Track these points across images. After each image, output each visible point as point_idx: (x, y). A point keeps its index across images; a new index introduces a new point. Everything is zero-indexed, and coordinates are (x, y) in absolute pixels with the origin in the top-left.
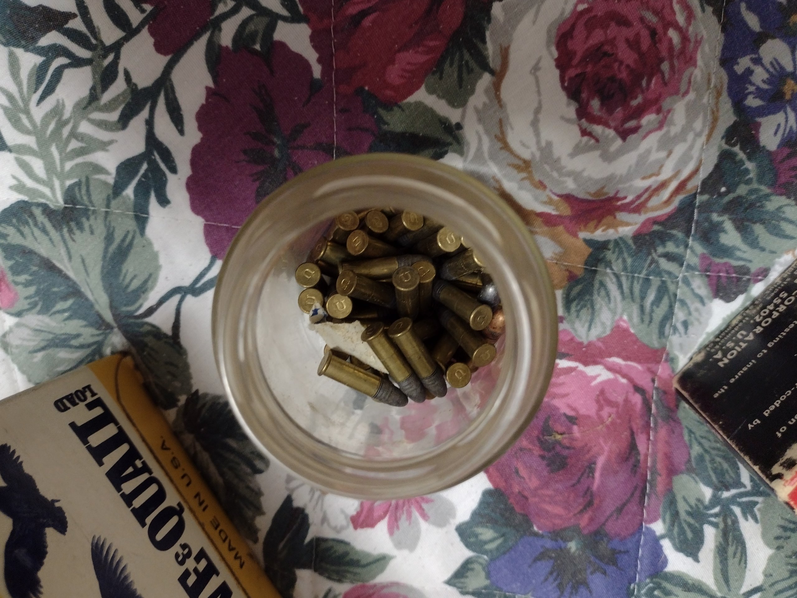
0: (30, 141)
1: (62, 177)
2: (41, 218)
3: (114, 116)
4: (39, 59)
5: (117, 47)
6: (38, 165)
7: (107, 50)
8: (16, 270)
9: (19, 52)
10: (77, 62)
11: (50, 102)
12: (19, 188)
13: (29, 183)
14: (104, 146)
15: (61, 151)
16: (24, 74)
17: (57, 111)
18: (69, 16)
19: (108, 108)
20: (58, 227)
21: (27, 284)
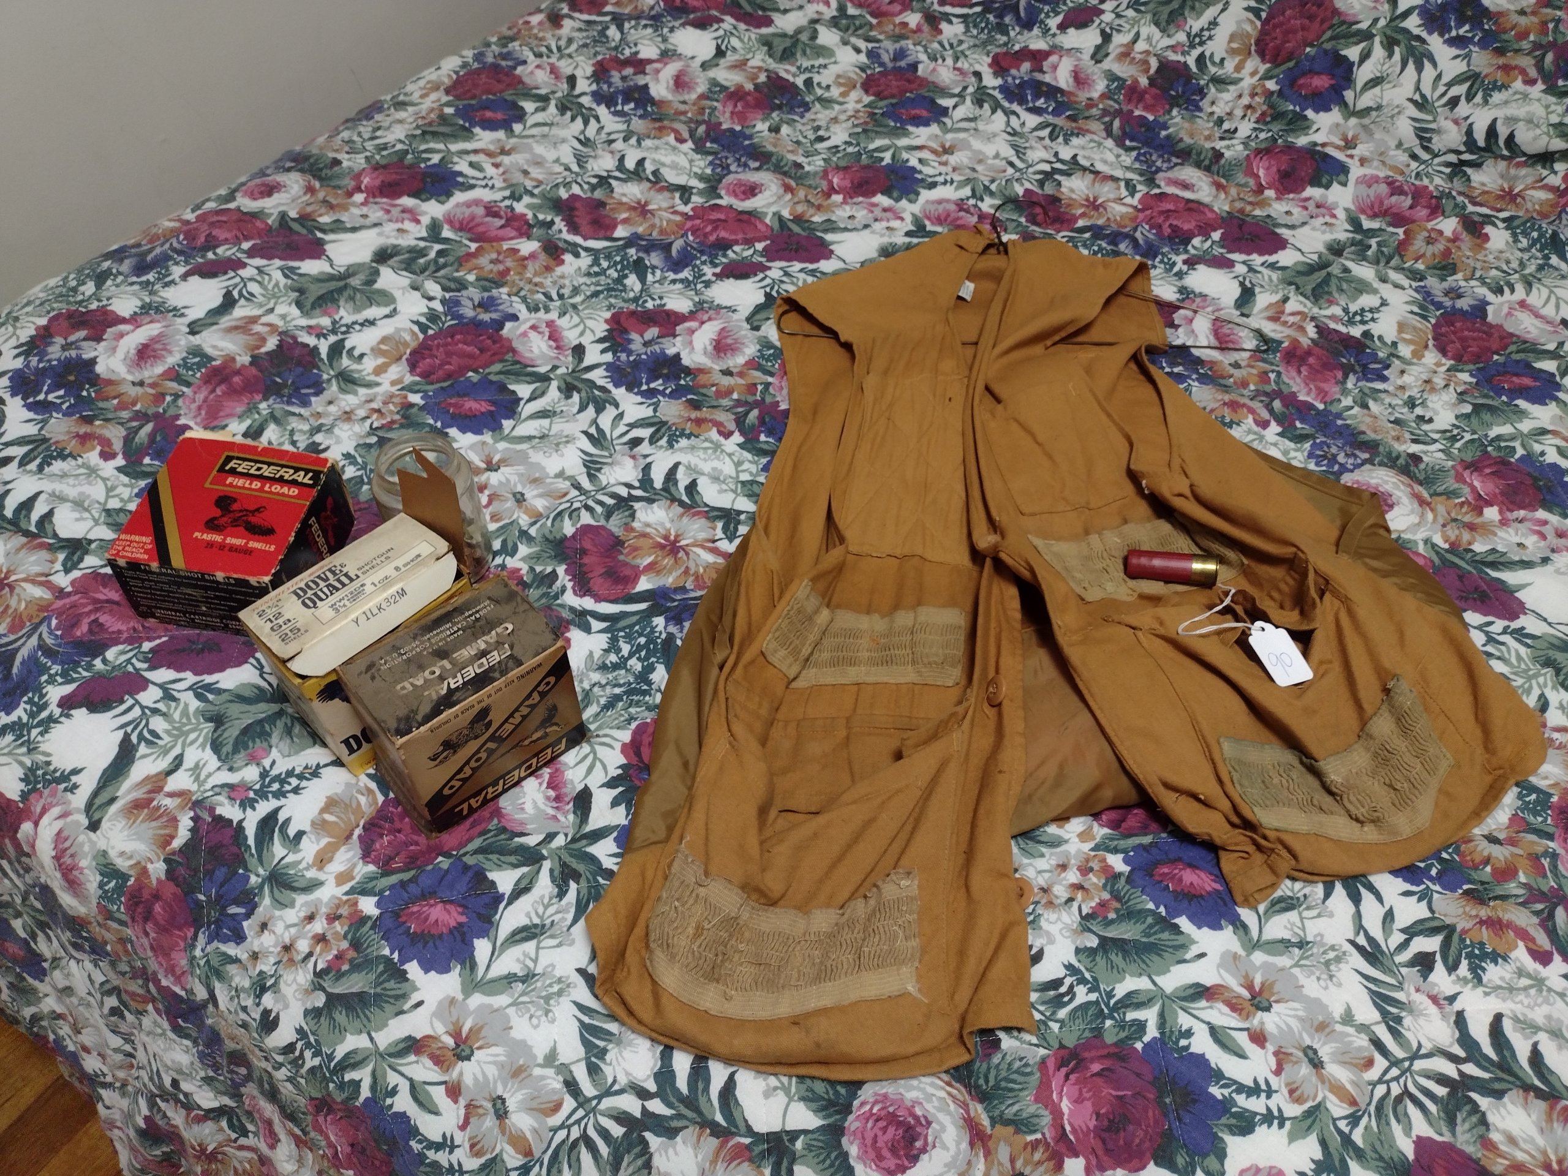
0: (180, 741)
1: (199, 724)
2: (219, 732)
3: (173, 704)
4: (143, 744)
5: (142, 708)
6: (192, 736)
7: (144, 713)
8: (246, 748)
9: (138, 755)
10: (147, 725)
11: (162, 735)
12: (203, 746)
13: (201, 740)
14: (186, 705)
15: (185, 725)
16: (149, 751)
17: (167, 732)
18: (126, 733)
19: (169, 707)
20: (222, 724)
21: (254, 742)
